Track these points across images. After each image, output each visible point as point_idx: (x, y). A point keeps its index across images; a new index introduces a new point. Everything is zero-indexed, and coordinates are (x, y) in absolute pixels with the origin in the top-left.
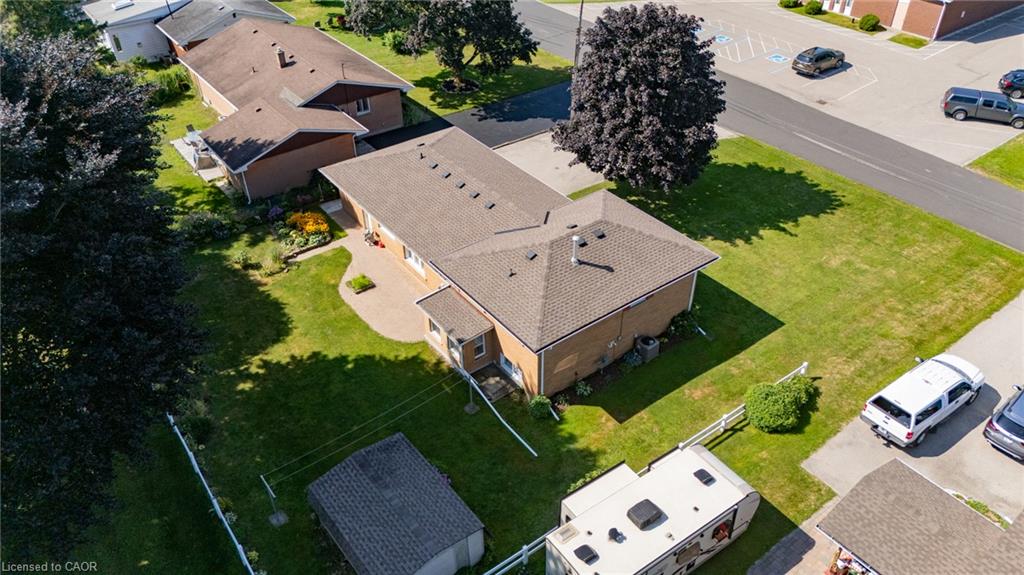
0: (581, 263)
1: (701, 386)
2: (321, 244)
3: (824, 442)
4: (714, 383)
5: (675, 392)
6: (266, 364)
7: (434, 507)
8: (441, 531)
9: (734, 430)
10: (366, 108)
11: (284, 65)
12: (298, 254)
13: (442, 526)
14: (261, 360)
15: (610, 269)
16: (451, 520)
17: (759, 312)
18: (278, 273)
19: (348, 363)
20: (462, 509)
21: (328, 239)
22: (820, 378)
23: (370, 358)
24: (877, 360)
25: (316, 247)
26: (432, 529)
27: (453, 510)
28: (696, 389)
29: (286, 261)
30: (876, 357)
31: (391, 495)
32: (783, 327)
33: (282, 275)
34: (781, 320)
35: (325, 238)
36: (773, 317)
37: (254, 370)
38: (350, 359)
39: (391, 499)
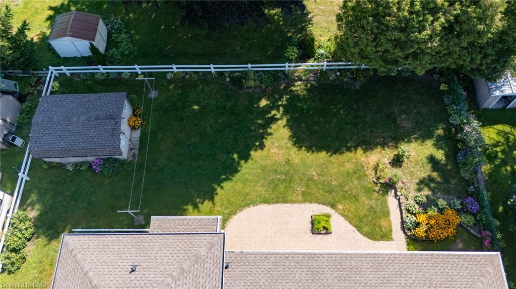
7: (58, 134)
8: (43, 129)
13: (44, 131)
16: (44, 138)
19: (241, 158)
20: (46, 147)
26: (47, 126)
27: (49, 142)
31: (81, 119)
35: (409, 229)
38: (242, 162)
39: (79, 117)
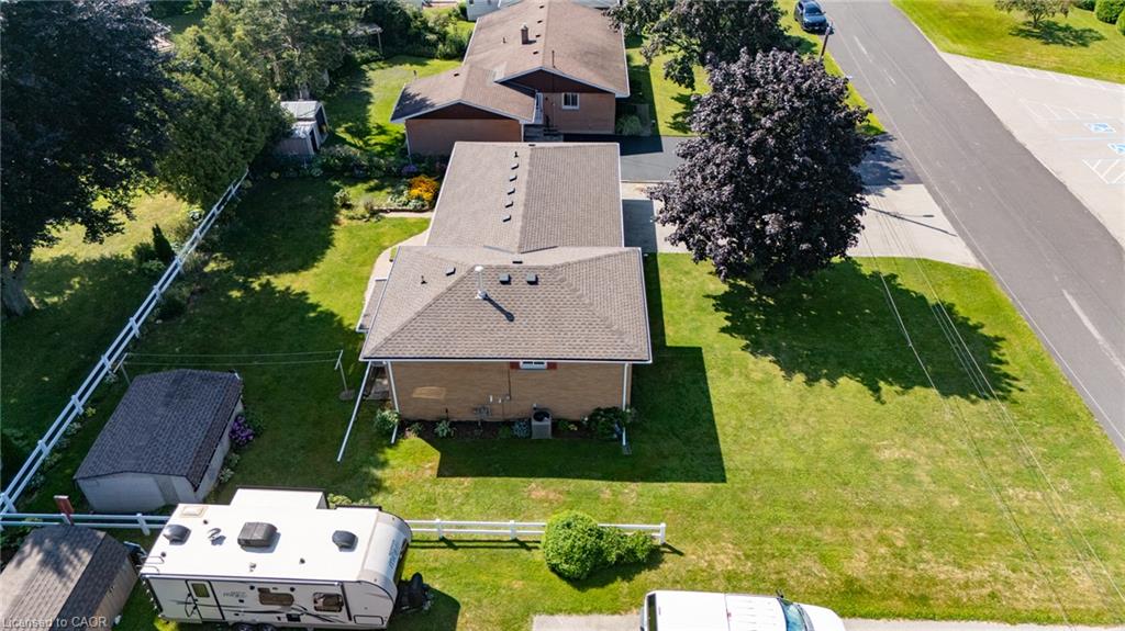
0: (486, 298)
1: (552, 488)
2: (415, 210)
3: (590, 612)
4: (568, 493)
5: (519, 479)
6: (267, 286)
9: (523, 545)
10: (574, 103)
11: (526, 42)
12: (391, 211)
14: (268, 280)
15: (510, 317)
17: (718, 455)
18: (359, 219)
19: (314, 311)
21: (427, 207)
22: (681, 554)
23: (333, 315)
24: (774, 577)
25: (411, 211)
28: (544, 488)
29: (374, 213)
30: (778, 573)
32: (720, 485)
33: (359, 222)
34: (728, 476)
36: (723, 469)
37: (256, 286)
38: (319, 309)
